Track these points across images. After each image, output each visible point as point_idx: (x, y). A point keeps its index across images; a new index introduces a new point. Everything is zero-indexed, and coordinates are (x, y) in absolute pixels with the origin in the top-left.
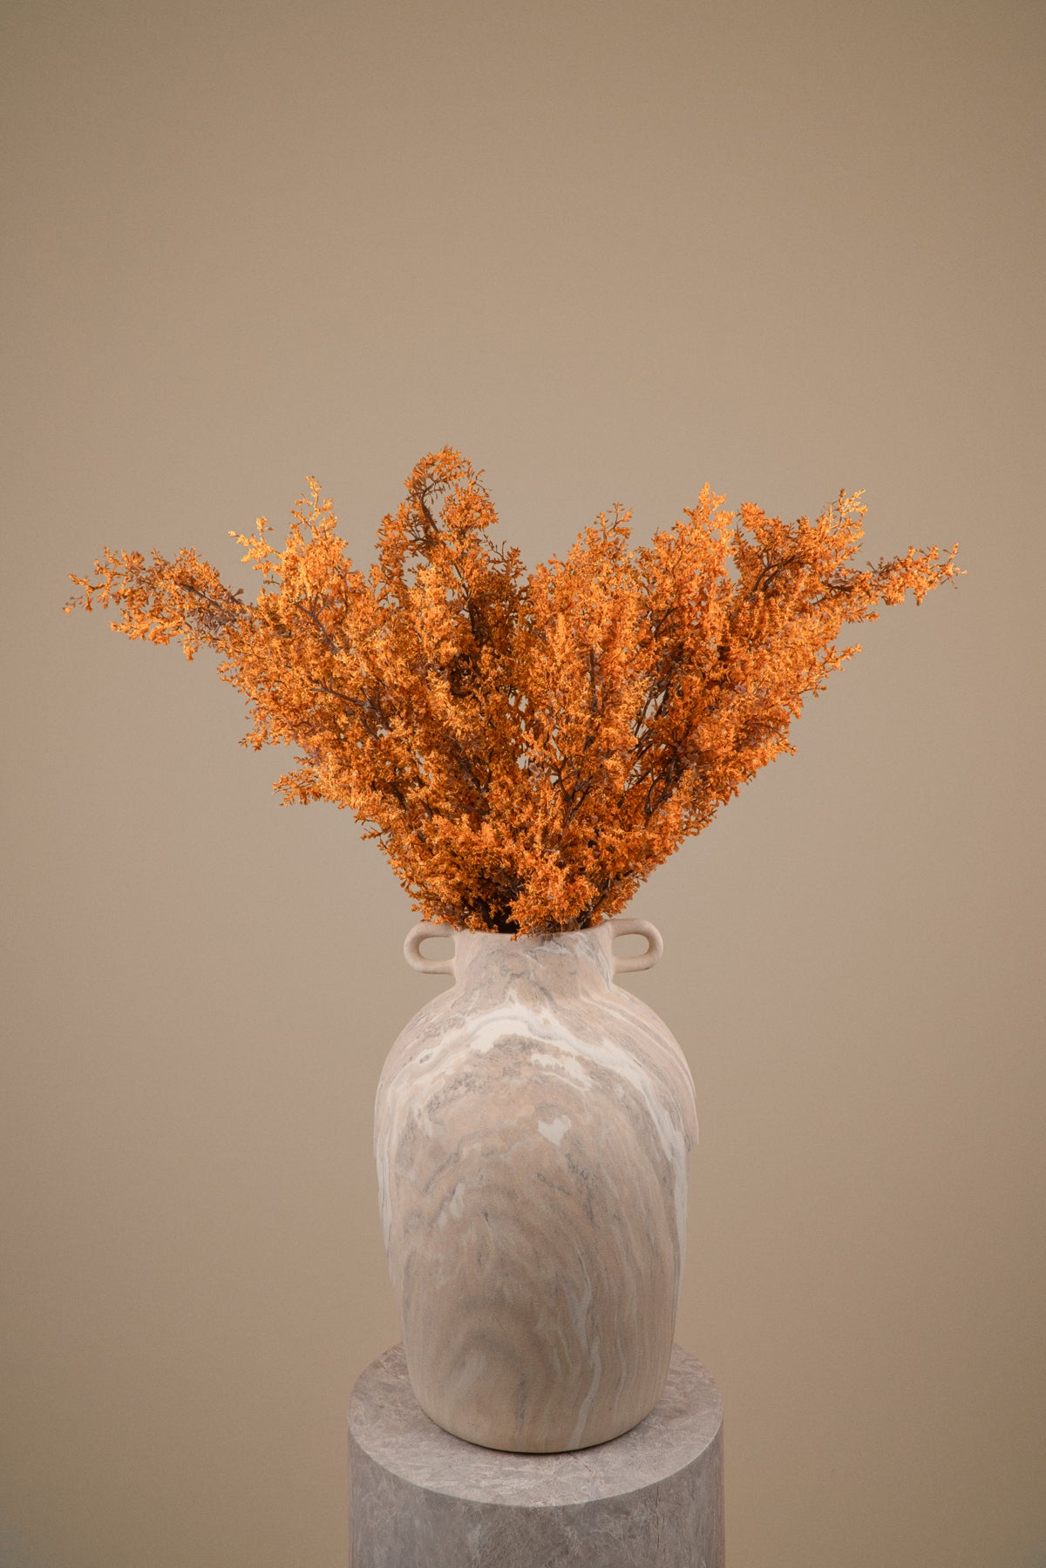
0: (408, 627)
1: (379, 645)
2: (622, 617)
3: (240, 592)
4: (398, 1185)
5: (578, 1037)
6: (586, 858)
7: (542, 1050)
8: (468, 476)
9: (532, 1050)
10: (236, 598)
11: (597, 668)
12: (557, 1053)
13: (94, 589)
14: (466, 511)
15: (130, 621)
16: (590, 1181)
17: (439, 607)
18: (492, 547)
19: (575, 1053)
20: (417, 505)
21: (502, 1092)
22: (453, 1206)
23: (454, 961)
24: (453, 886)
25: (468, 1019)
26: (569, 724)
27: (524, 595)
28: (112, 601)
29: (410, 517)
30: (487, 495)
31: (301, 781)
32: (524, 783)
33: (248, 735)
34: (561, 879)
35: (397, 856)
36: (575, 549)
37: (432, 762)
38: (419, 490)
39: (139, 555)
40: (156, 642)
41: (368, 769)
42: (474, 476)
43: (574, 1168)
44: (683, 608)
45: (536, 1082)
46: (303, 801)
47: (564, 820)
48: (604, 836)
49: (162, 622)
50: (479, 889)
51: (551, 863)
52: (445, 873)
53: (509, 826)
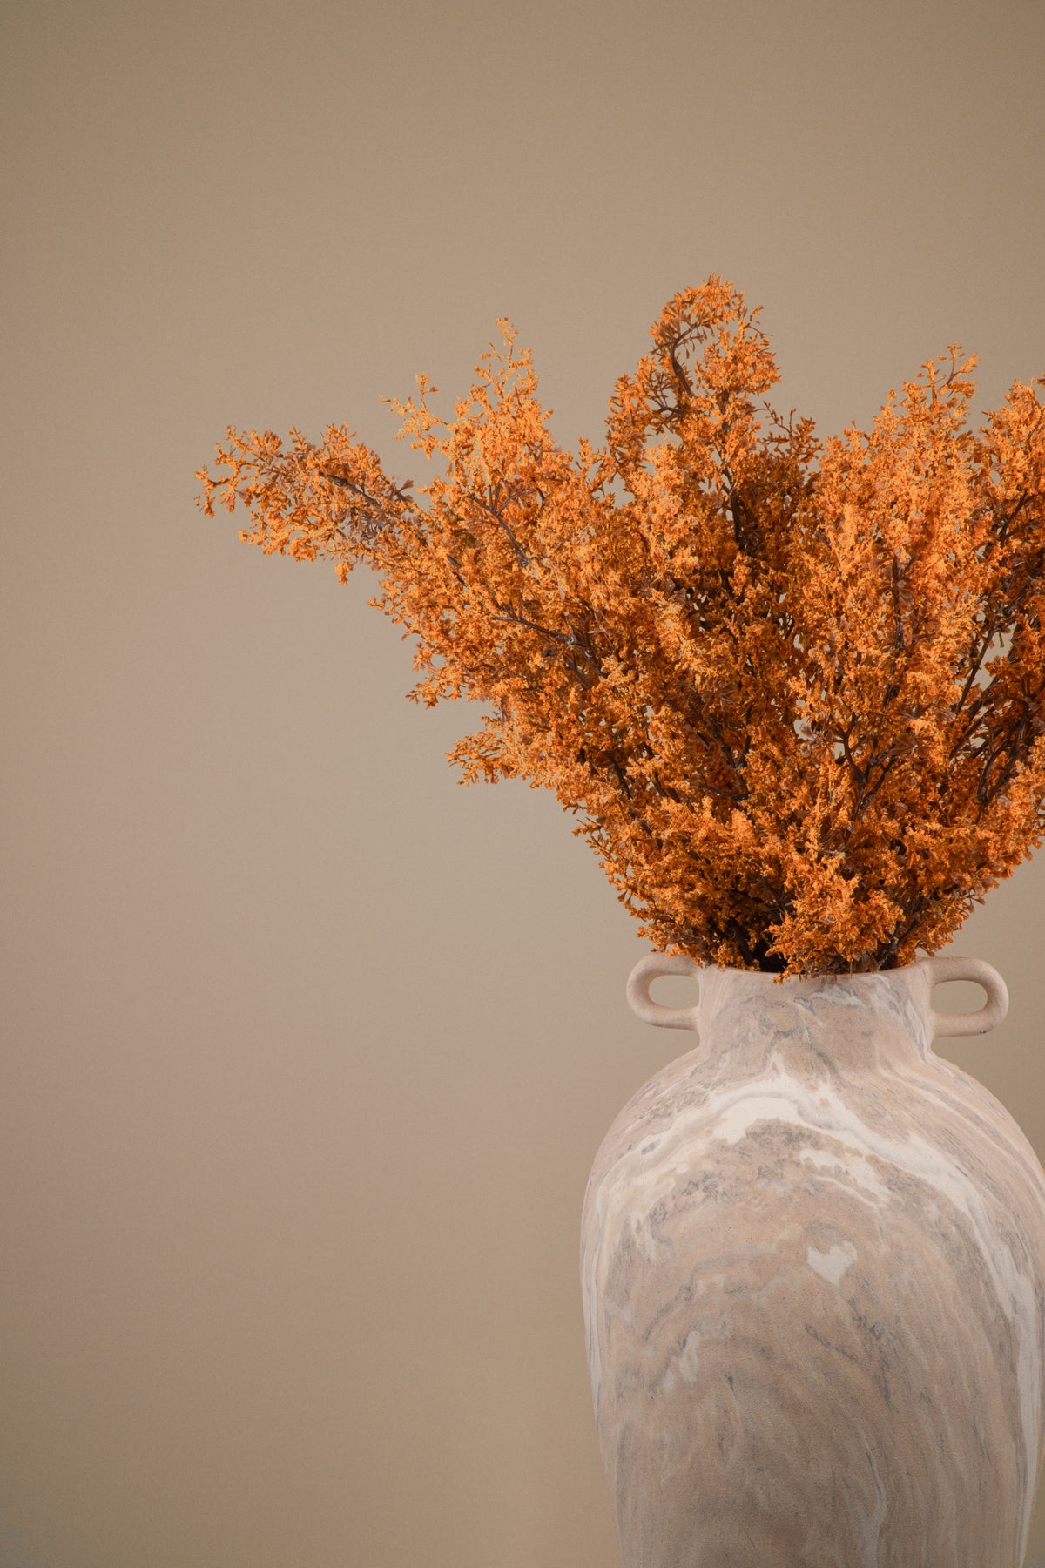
0: (629, 528)
1: (582, 552)
2: (941, 508)
3: (408, 485)
4: (608, 1327)
5: (871, 1128)
6: (886, 864)
7: (816, 1144)
8: (739, 316)
9: (802, 1144)
10: (404, 493)
11: (902, 584)
12: (838, 1149)
13: (215, 484)
14: (733, 366)
15: (264, 528)
16: (883, 1341)
17: (673, 497)
18: (776, 420)
19: (866, 1151)
20: (665, 359)
21: (756, 1202)
22: (683, 1363)
23: (698, 1008)
24: (693, 902)
25: (712, 1094)
26: (859, 666)
28: (240, 501)
29: (654, 377)
30: (766, 343)
31: (483, 749)
33: (418, 685)
34: (847, 893)
35: (614, 856)
36: (885, 413)
37: (663, 722)
38: (669, 338)
39: (274, 437)
40: (299, 558)
41: (574, 731)
42: (748, 315)
43: (860, 1321)
45: (806, 1190)
46: (489, 777)
47: (853, 808)
48: (911, 832)
49: (307, 529)
50: (732, 908)
51: (832, 871)
52: (679, 882)
53: (773, 816)
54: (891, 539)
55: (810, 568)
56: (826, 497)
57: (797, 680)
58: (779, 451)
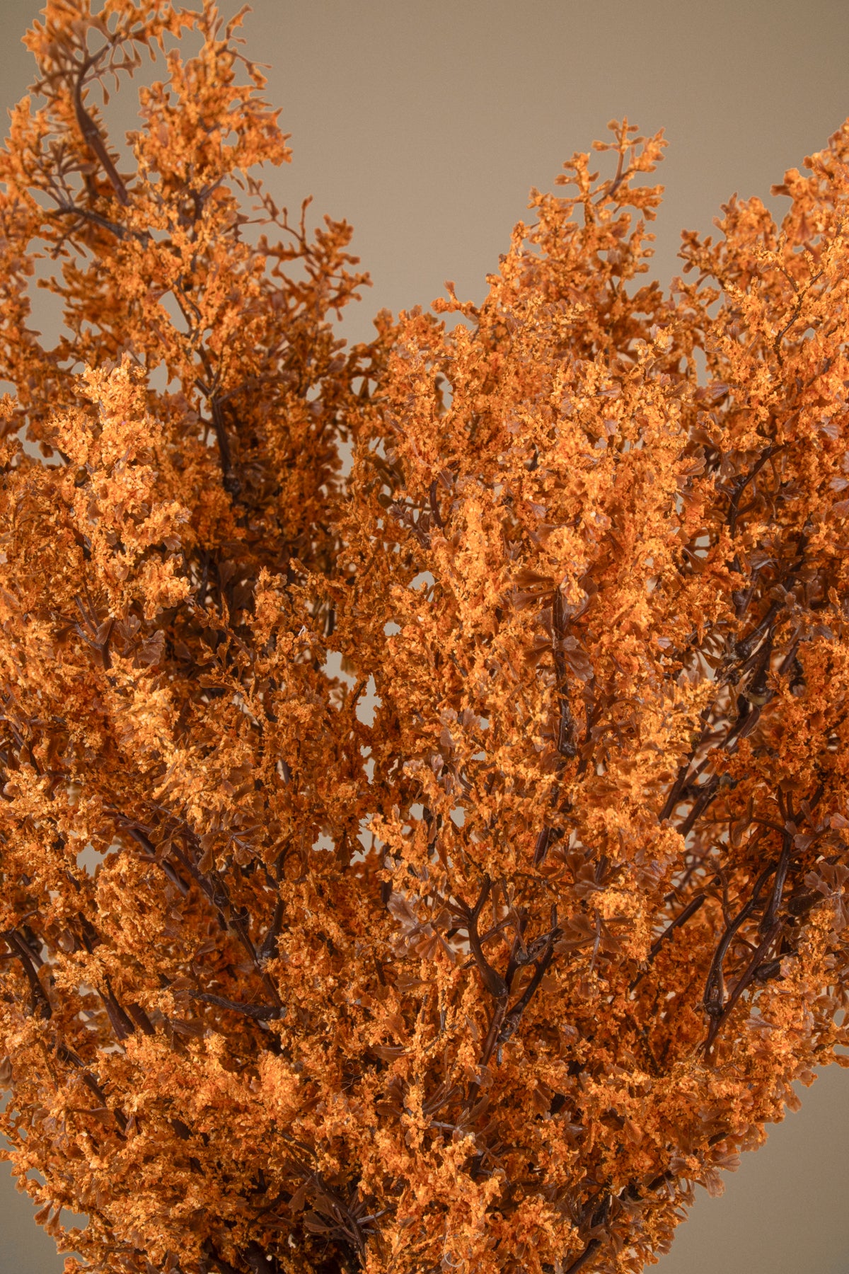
0: (52, 520)
2: (639, 505)
6: (544, 1145)
8: (206, 24)
11: (571, 643)
17: (139, 471)
18: (274, 213)
20: (62, 107)
24: (182, 1221)
26: (497, 795)
27: (365, 364)
29: (46, 148)
32: (374, 931)
34: (479, 1211)
36: (507, 267)
37: (122, 885)
38: (67, 62)
42: (222, 26)
44: (806, 444)
47: (484, 1042)
48: (593, 1085)
50: (252, 1223)
51: (451, 1167)
52: (157, 1186)
53: (331, 1051)
54: (551, 562)
55: (404, 612)
56: (411, 441)
57: (384, 821)
58: (281, 275)
